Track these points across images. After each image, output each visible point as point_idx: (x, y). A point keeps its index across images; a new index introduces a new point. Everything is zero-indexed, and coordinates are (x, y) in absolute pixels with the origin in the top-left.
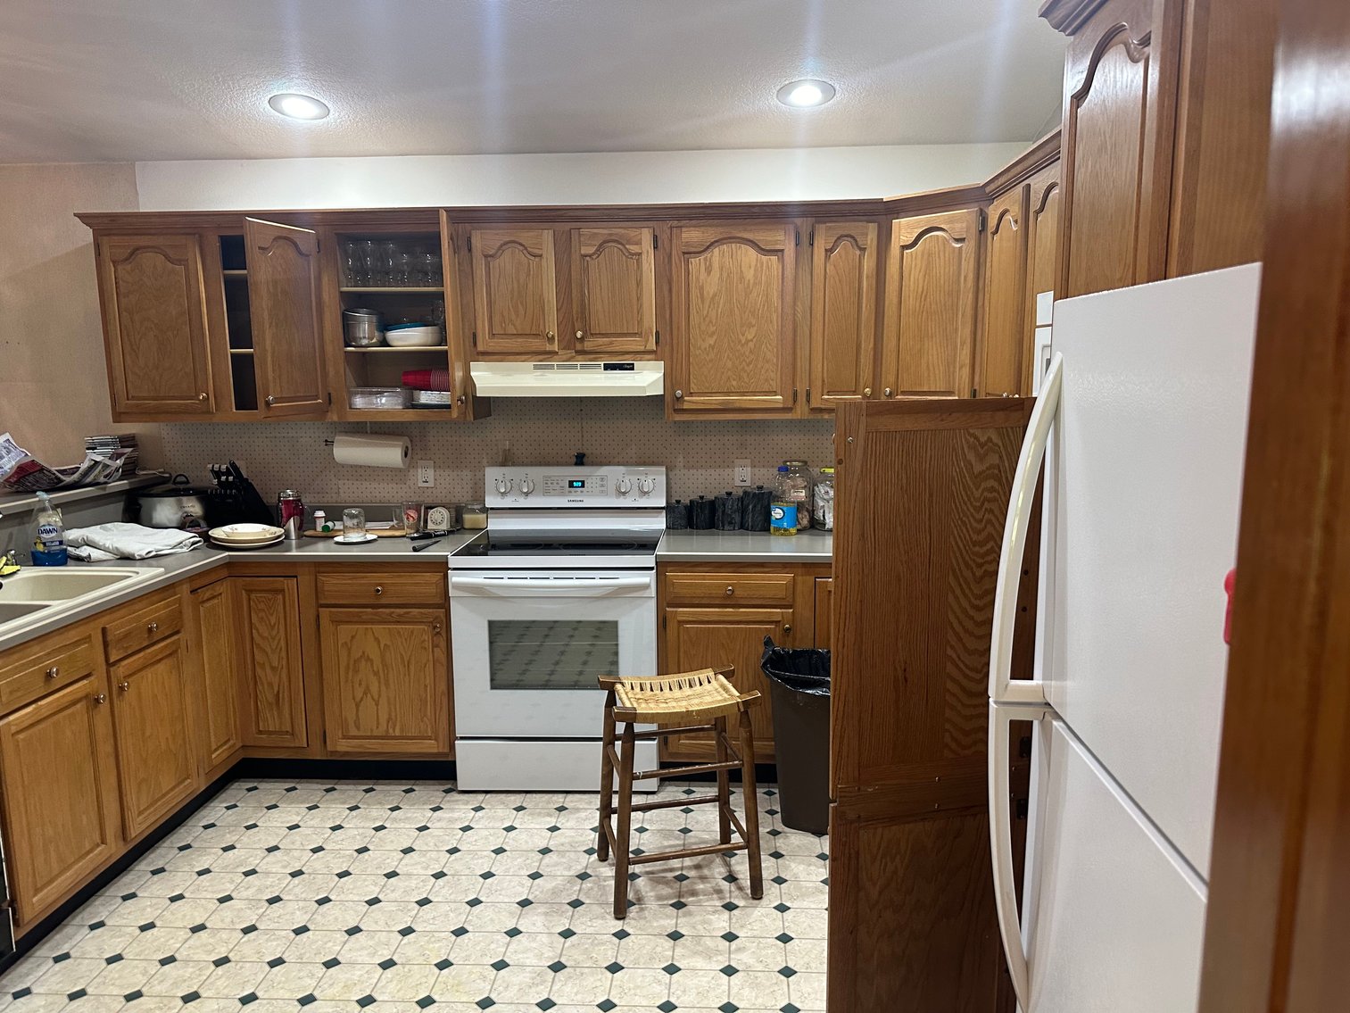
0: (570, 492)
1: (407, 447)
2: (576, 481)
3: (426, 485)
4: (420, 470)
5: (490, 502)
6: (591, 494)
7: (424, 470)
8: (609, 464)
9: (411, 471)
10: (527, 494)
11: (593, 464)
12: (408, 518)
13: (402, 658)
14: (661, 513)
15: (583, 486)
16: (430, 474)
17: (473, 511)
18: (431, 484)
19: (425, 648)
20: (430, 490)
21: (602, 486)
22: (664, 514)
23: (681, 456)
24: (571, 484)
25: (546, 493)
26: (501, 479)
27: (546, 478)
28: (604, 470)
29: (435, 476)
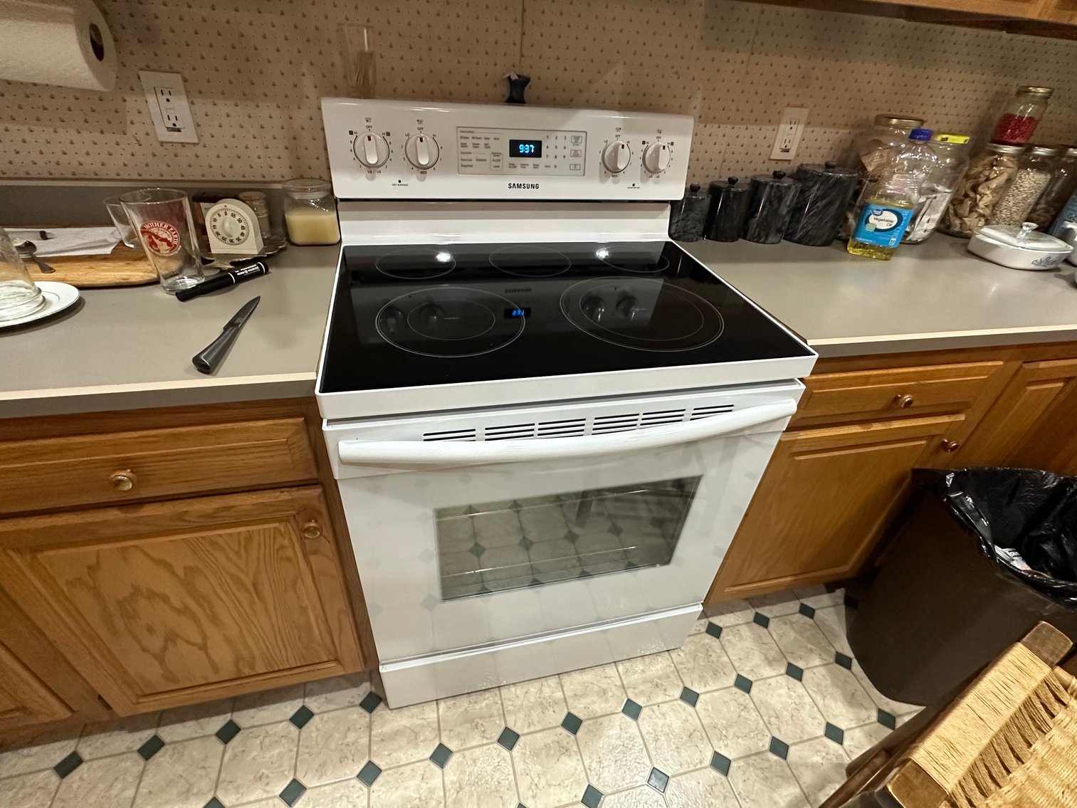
0: (513, 166)
1: (94, 28)
2: (525, 142)
3: (175, 137)
4: (151, 99)
5: (346, 185)
6: (553, 171)
7: (162, 99)
8: (590, 105)
9: (130, 99)
10: (423, 170)
11: (540, 102)
12: (152, 244)
13: (239, 582)
14: (663, 209)
15: (538, 154)
16: (180, 107)
17: (303, 205)
18: (188, 135)
19: (289, 559)
20: (190, 152)
21: (576, 154)
22: (668, 212)
23: (700, 95)
24: (514, 148)
25: (465, 167)
26: (360, 128)
27: (465, 132)
28: (584, 119)
29: (194, 115)
